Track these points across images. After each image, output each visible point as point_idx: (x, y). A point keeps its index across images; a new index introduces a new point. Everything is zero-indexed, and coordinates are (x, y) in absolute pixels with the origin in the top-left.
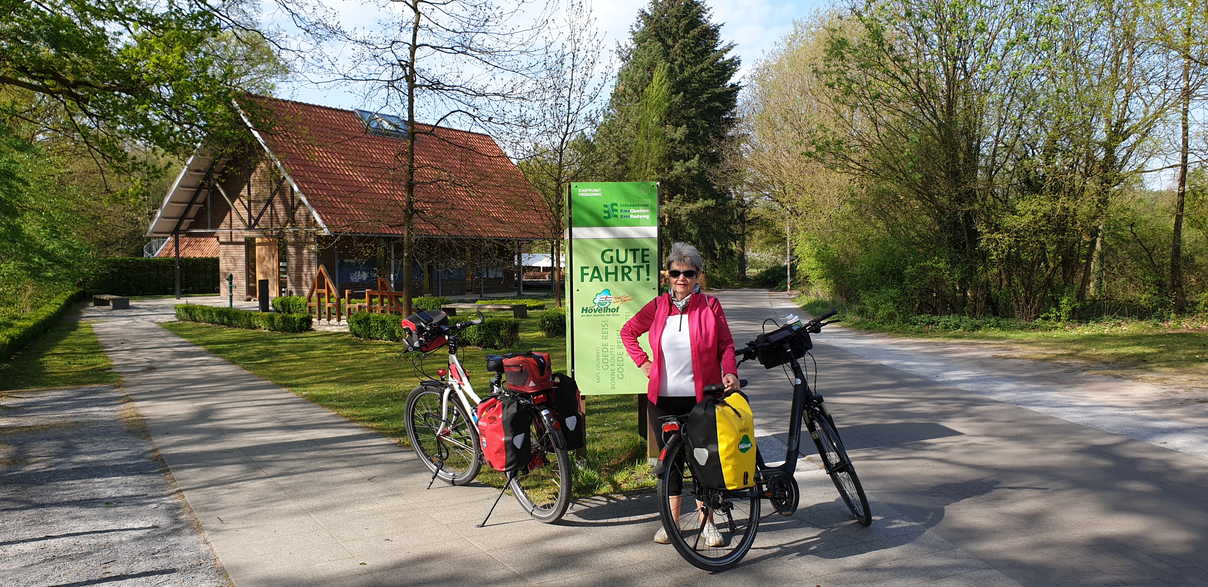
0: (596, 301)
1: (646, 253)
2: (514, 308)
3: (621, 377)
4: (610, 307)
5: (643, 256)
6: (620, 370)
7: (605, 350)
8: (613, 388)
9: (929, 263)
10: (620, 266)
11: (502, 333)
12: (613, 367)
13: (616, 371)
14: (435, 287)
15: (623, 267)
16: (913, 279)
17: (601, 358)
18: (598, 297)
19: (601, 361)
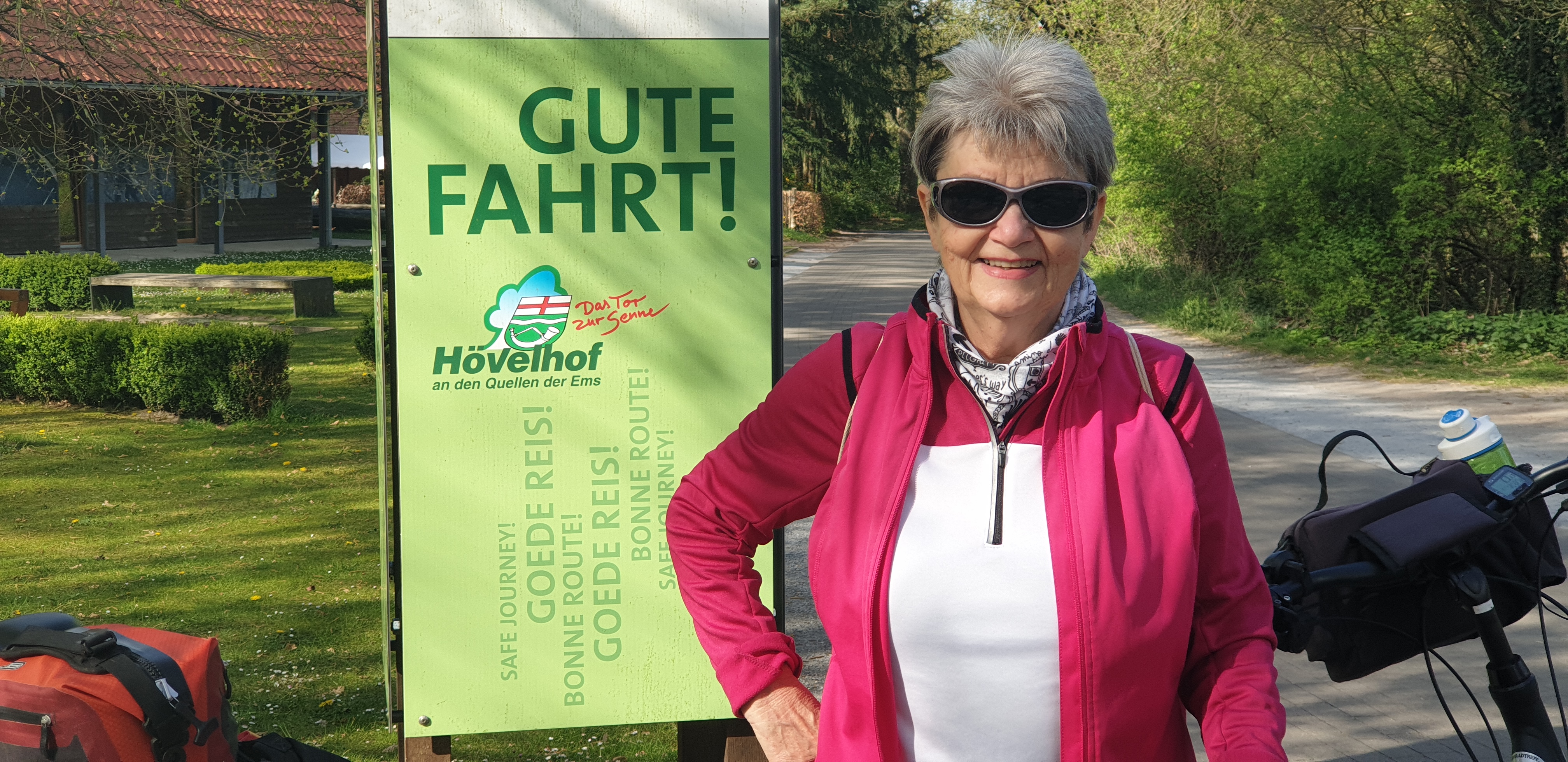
0: (500, 320)
1: (718, 106)
2: (298, 287)
3: (609, 650)
4: (563, 346)
5: (708, 119)
6: (607, 622)
7: (541, 535)
8: (574, 699)
9: (1461, 166)
10: (604, 164)
11: (235, 371)
12: (574, 611)
13: (588, 627)
14: (90, 225)
15: (619, 172)
16: (1417, 211)
17: (522, 571)
18: (509, 303)
19: (520, 585)
